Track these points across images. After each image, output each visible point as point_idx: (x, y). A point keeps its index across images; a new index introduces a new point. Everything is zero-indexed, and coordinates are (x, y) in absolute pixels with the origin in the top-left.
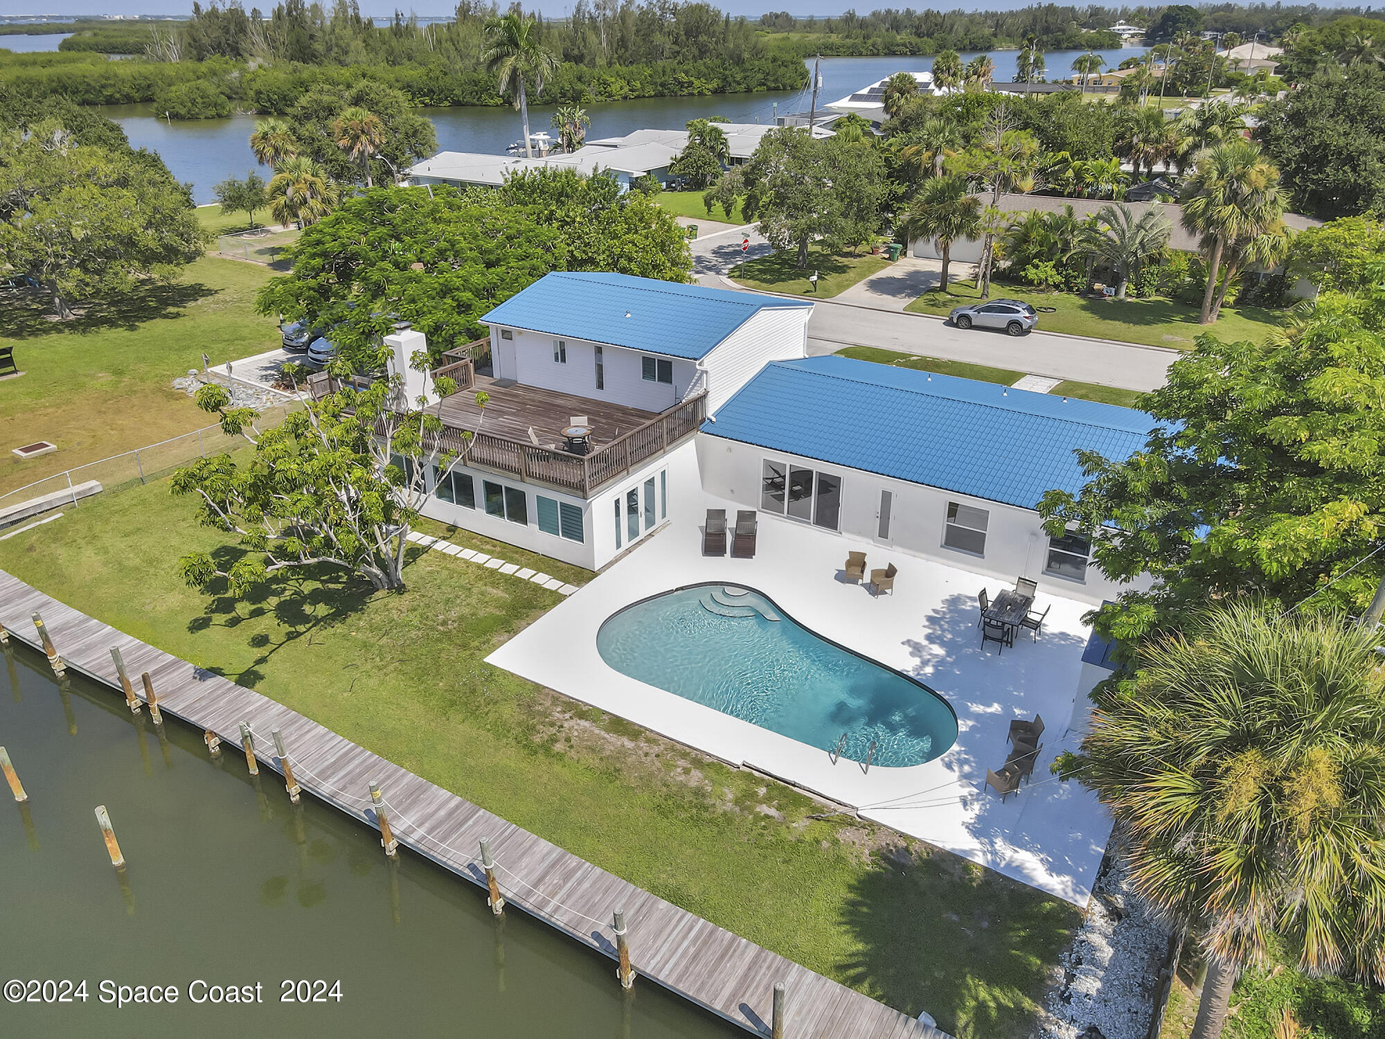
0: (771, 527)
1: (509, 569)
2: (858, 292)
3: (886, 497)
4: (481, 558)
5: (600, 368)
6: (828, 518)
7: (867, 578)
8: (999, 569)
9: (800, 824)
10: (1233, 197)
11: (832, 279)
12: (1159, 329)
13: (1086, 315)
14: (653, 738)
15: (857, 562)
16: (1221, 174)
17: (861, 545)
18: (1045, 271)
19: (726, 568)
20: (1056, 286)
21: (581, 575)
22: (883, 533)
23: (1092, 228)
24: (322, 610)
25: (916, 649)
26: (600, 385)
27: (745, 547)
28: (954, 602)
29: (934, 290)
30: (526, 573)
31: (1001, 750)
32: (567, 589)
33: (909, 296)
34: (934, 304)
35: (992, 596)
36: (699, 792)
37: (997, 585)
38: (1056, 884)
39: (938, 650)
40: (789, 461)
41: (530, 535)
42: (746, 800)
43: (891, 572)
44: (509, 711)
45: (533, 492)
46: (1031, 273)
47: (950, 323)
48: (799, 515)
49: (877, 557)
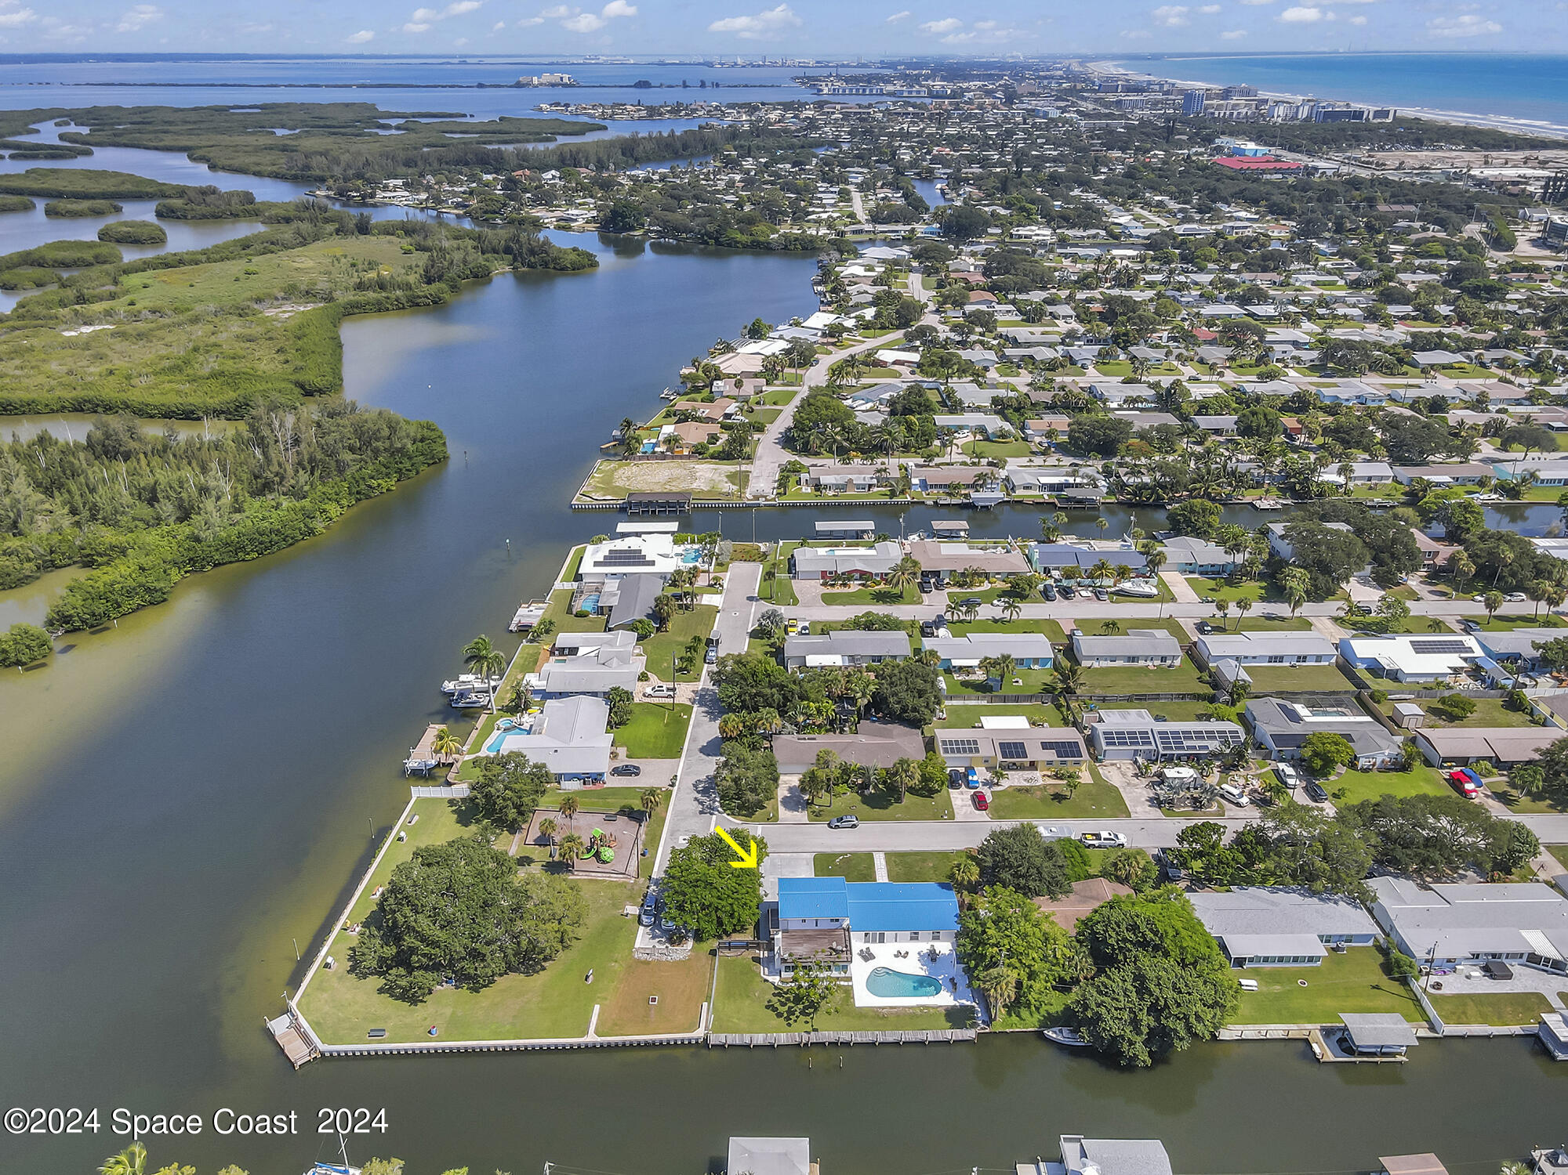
0: (873, 949)
2: (786, 814)
6: (883, 940)
7: (902, 955)
8: (924, 942)
9: (932, 1011)
15: (898, 951)
17: (896, 946)
19: (874, 964)
21: (850, 979)
22: (897, 941)
25: (921, 969)
27: (873, 957)
28: (921, 955)
30: (838, 983)
32: (851, 984)
38: (967, 1003)
43: (906, 951)
44: (872, 1014)
47: (830, 827)
48: (876, 943)
49: (901, 948)
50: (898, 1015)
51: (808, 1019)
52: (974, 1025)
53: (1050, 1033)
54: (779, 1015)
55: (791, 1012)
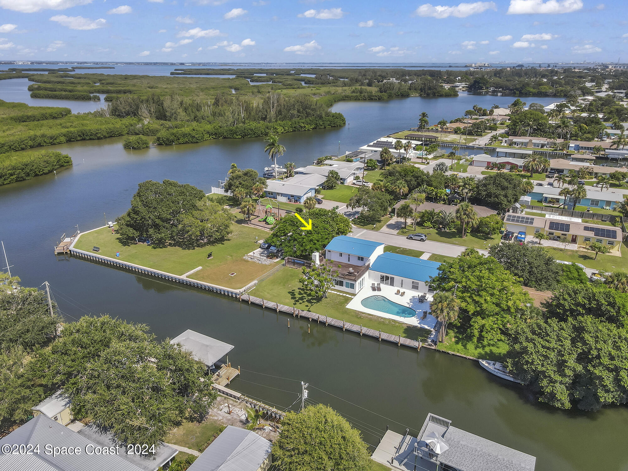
0: (382, 286)
1: (341, 294)
2: (384, 229)
3: (402, 280)
4: (336, 293)
5: (349, 258)
6: (392, 284)
7: (400, 294)
8: (420, 292)
9: (397, 324)
10: (465, 214)
11: (378, 224)
12: (453, 239)
13: (437, 235)
14: (375, 316)
15: (398, 291)
16: (462, 209)
17: (399, 289)
18: (428, 224)
19: (376, 293)
20: (431, 227)
21: (354, 295)
22: (402, 287)
23: (439, 214)
24: (315, 301)
25: (408, 303)
26: (349, 261)
27: (379, 289)
28: (413, 297)
29: (403, 228)
30: (344, 295)
31: (422, 315)
32: (353, 297)
33: (397, 230)
34: (403, 232)
35: (420, 296)
36: (383, 322)
37: (421, 294)
38: (428, 328)
39: (412, 304)
40: (385, 275)
41: (344, 288)
42: (390, 322)
43: (404, 293)
44: (353, 313)
45: (345, 281)
46: (425, 224)
47: (407, 238)
48: (387, 284)
49: (402, 290)
50: (371, 320)
51: (309, 305)
52: (424, 341)
53: (484, 363)
54: (293, 298)
55: (301, 299)
